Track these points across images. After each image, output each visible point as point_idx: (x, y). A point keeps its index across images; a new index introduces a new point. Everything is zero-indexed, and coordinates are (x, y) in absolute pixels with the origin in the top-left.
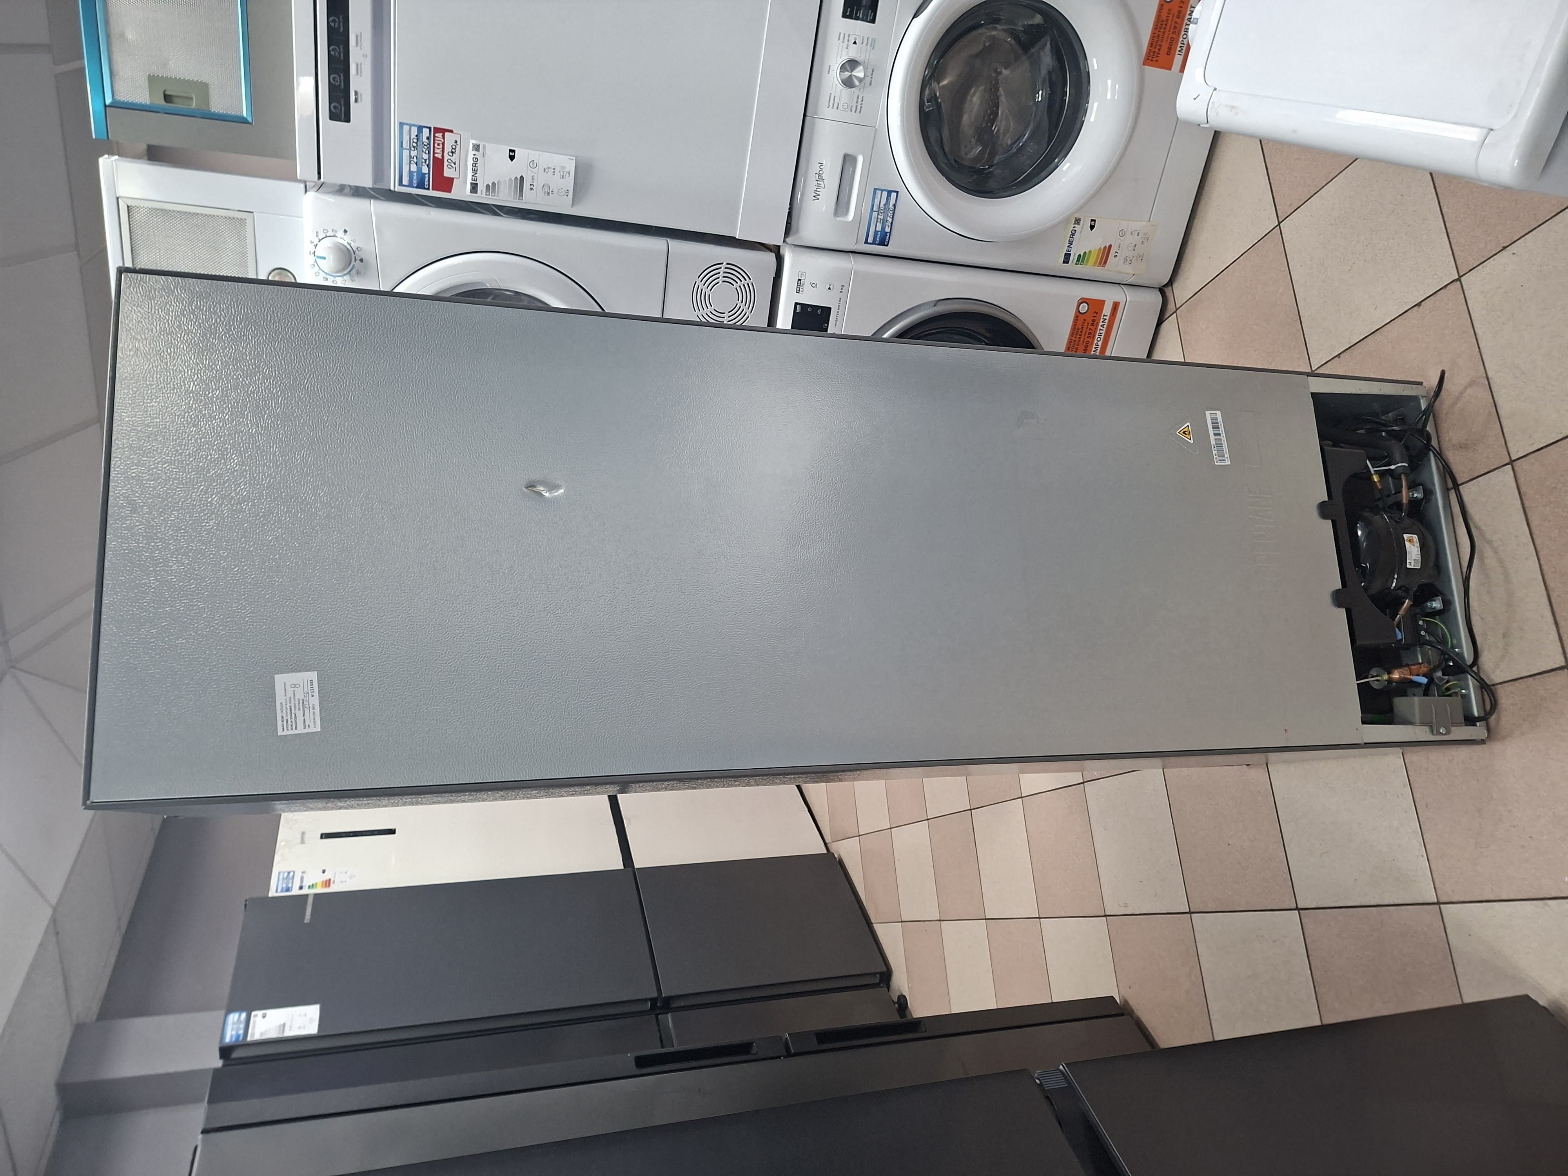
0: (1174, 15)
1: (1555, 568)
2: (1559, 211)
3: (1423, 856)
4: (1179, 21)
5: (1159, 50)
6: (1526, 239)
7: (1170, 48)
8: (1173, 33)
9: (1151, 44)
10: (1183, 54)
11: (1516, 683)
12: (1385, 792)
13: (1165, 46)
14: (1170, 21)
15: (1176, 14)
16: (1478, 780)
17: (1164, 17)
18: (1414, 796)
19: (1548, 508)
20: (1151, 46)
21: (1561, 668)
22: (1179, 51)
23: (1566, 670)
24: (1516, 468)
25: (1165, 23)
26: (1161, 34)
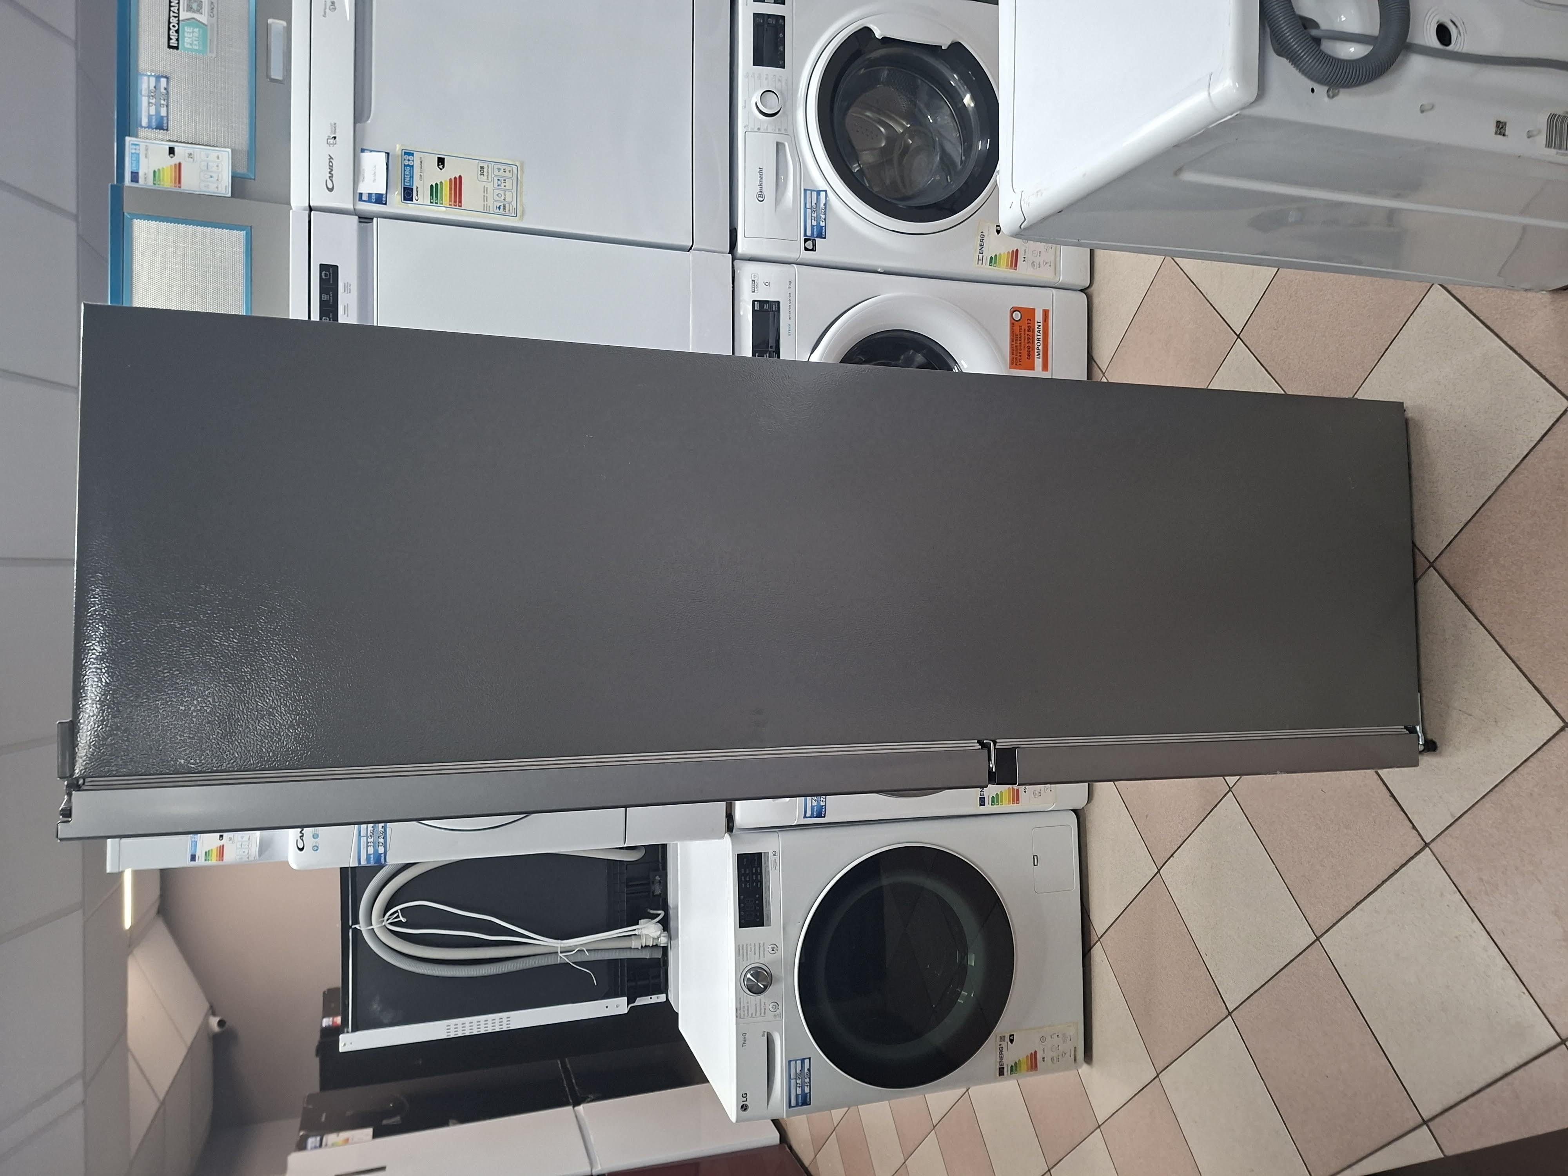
0: (1025, 330)
1: (1511, 638)
2: (1380, 357)
3: (1524, 993)
4: (1030, 333)
5: (1020, 356)
6: (1363, 388)
7: (1029, 355)
8: (1028, 343)
9: (1012, 353)
10: (1041, 357)
11: (1528, 763)
12: (1457, 937)
13: (1025, 353)
14: (1023, 334)
15: (1027, 329)
16: (1539, 881)
17: (1017, 331)
18: (1486, 927)
19: (1480, 589)
20: (1013, 354)
21: (1562, 729)
22: (1037, 355)
23: (1566, 729)
24: (1438, 568)
25: (1019, 336)
26: (1018, 345)
